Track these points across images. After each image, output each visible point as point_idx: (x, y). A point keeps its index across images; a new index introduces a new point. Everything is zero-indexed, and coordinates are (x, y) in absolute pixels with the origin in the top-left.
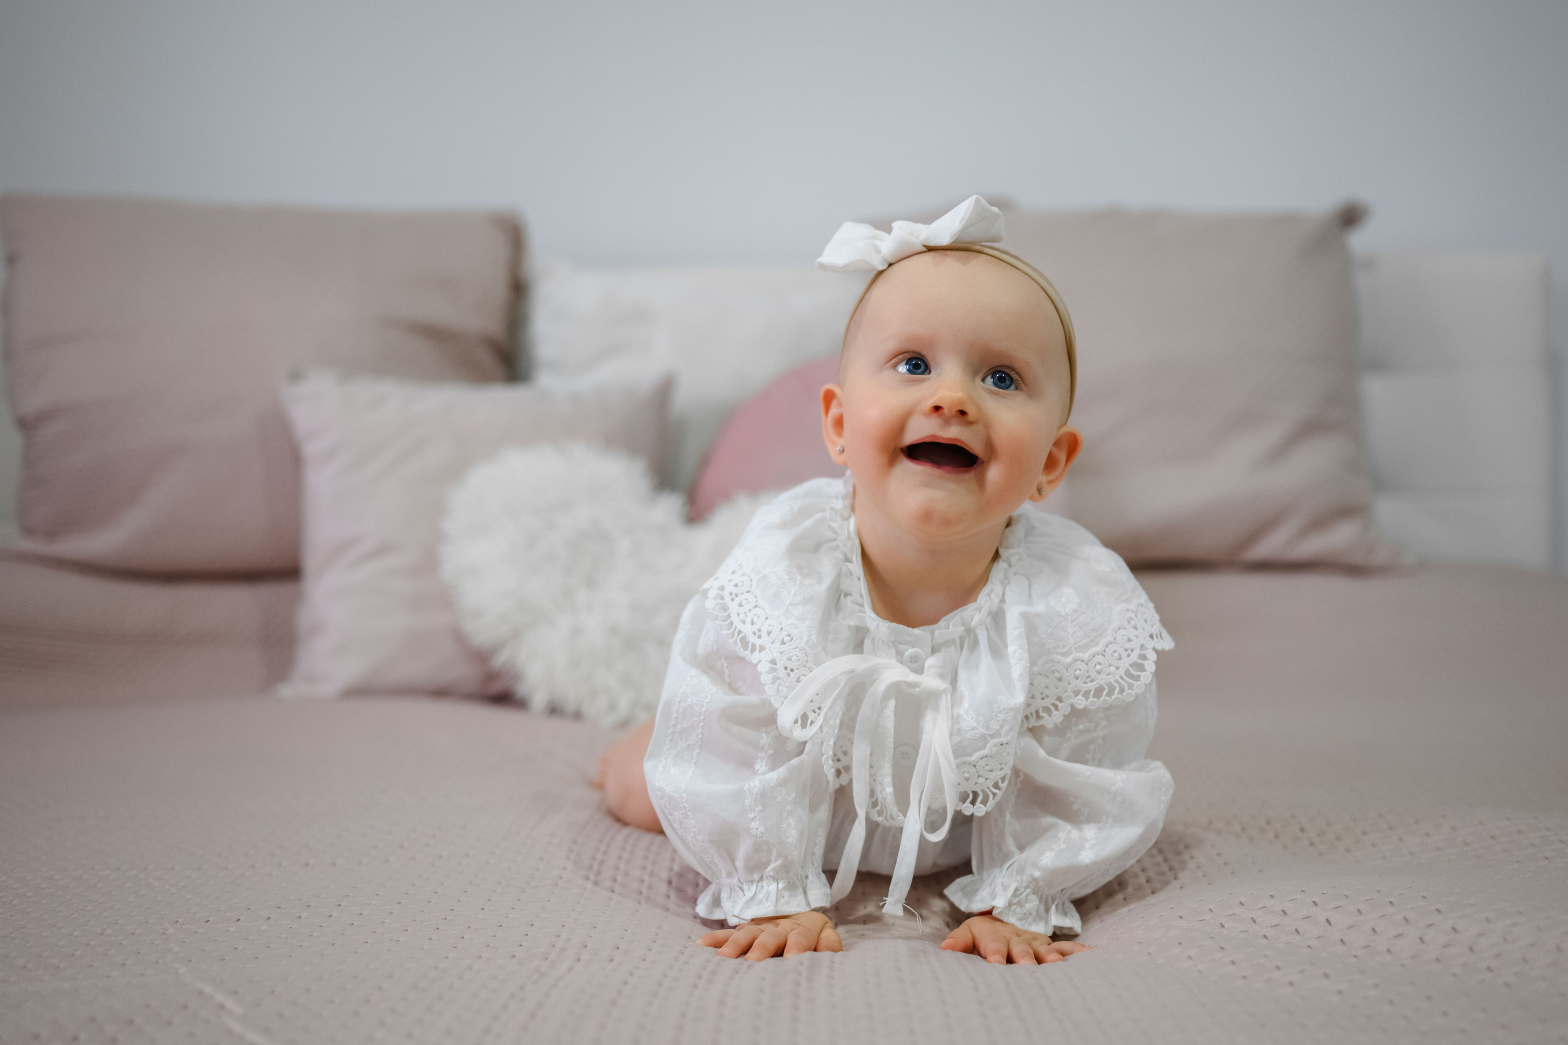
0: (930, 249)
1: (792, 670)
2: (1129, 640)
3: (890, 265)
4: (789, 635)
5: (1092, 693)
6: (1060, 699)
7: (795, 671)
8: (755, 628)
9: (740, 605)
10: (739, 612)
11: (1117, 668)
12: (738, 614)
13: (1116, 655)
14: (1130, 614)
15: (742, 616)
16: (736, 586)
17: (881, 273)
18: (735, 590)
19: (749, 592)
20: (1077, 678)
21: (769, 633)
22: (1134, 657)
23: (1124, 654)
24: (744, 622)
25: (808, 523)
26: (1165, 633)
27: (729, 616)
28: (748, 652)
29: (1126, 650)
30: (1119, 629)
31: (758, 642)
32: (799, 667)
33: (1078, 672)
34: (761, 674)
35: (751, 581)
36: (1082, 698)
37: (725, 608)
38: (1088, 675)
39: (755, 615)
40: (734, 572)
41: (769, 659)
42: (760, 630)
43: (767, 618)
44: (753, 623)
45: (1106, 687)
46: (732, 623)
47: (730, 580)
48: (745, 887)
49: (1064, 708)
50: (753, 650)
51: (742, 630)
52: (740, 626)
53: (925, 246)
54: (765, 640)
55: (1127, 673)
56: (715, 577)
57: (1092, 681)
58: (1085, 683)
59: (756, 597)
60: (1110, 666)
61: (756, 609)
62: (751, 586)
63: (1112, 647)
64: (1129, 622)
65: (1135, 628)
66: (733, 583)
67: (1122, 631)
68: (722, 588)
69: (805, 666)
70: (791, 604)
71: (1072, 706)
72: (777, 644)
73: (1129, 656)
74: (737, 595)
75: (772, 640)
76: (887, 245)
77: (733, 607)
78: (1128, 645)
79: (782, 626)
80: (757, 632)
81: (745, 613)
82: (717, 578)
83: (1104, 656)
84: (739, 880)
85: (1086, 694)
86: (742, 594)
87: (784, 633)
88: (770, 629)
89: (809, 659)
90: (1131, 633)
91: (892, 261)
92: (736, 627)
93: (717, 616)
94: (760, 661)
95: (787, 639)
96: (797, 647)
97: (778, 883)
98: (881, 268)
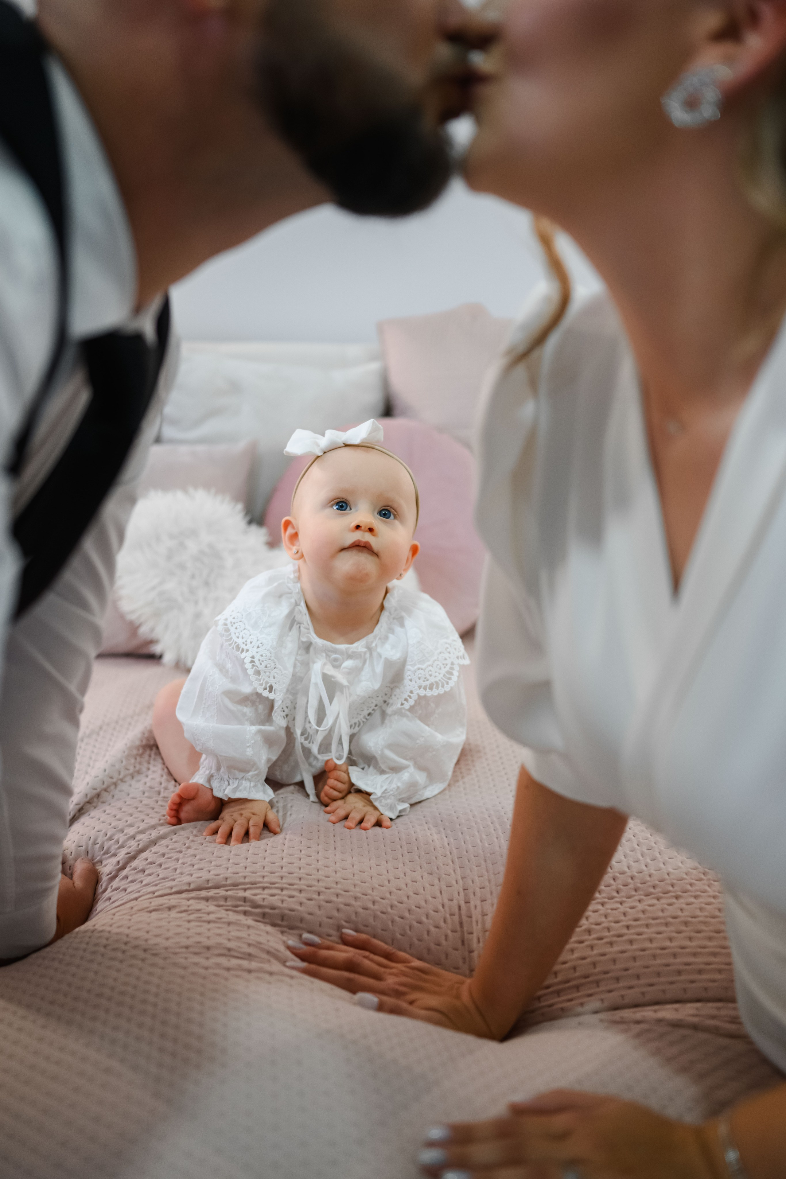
0: (346, 445)
1: (263, 661)
2: (446, 659)
3: (325, 453)
4: (262, 643)
5: (428, 687)
6: (411, 692)
7: (264, 662)
8: (244, 640)
9: (236, 628)
10: (236, 632)
11: (439, 674)
12: (235, 633)
13: (439, 667)
14: (448, 646)
15: (237, 634)
16: (234, 618)
17: (318, 457)
18: (233, 621)
19: (241, 621)
20: (419, 678)
21: (251, 643)
22: (448, 668)
23: (442, 666)
24: (238, 637)
25: (275, 584)
26: (466, 656)
27: (230, 634)
28: (239, 653)
29: (443, 664)
30: (440, 653)
31: (245, 648)
32: (266, 659)
33: (420, 675)
34: (246, 663)
35: (242, 615)
36: (423, 690)
37: (227, 630)
38: (425, 676)
39: (244, 633)
40: (233, 611)
41: (251, 656)
42: (246, 641)
43: (250, 635)
44: (243, 638)
45: (434, 683)
46: (231, 638)
47: (231, 616)
48: (231, 782)
49: (414, 697)
50: (243, 651)
51: (237, 641)
52: (236, 640)
53: (344, 444)
54: (249, 646)
55: (444, 675)
56: (222, 614)
57: (427, 680)
58: (424, 681)
59: (245, 624)
60: (436, 672)
61: (245, 630)
62: (242, 618)
63: (437, 663)
64: (446, 650)
65: (449, 653)
66: (233, 617)
67: (442, 655)
68: (226, 619)
69: (270, 659)
70: (263, 627)
71: (418, 694)
72: (255, 648)
73: (445, 667)
74: (234, 623)
75: (253, 646)
76: (324, 442)
77: (232, 630)
78: (445, 662)
79: (258, 639)
80: (245, 642)
81: (239, 633)
82: (223, 614)
83: (432, 667)
84: (228, 777)
85: (425, 689)
86: (237, 622)
87: (259, 642)
88: (252, 640)
89: (272, 655)
90: (446, 655)
91: (326, 451)
92: (234, 640)
93: (223, 634)
94: (246, 657)
95: (260, 645)
96: (265, 649)
97: (250, 783)
98: (320, 454)
